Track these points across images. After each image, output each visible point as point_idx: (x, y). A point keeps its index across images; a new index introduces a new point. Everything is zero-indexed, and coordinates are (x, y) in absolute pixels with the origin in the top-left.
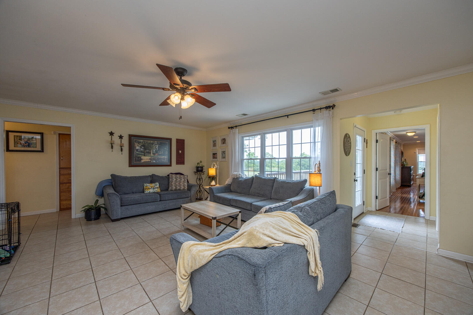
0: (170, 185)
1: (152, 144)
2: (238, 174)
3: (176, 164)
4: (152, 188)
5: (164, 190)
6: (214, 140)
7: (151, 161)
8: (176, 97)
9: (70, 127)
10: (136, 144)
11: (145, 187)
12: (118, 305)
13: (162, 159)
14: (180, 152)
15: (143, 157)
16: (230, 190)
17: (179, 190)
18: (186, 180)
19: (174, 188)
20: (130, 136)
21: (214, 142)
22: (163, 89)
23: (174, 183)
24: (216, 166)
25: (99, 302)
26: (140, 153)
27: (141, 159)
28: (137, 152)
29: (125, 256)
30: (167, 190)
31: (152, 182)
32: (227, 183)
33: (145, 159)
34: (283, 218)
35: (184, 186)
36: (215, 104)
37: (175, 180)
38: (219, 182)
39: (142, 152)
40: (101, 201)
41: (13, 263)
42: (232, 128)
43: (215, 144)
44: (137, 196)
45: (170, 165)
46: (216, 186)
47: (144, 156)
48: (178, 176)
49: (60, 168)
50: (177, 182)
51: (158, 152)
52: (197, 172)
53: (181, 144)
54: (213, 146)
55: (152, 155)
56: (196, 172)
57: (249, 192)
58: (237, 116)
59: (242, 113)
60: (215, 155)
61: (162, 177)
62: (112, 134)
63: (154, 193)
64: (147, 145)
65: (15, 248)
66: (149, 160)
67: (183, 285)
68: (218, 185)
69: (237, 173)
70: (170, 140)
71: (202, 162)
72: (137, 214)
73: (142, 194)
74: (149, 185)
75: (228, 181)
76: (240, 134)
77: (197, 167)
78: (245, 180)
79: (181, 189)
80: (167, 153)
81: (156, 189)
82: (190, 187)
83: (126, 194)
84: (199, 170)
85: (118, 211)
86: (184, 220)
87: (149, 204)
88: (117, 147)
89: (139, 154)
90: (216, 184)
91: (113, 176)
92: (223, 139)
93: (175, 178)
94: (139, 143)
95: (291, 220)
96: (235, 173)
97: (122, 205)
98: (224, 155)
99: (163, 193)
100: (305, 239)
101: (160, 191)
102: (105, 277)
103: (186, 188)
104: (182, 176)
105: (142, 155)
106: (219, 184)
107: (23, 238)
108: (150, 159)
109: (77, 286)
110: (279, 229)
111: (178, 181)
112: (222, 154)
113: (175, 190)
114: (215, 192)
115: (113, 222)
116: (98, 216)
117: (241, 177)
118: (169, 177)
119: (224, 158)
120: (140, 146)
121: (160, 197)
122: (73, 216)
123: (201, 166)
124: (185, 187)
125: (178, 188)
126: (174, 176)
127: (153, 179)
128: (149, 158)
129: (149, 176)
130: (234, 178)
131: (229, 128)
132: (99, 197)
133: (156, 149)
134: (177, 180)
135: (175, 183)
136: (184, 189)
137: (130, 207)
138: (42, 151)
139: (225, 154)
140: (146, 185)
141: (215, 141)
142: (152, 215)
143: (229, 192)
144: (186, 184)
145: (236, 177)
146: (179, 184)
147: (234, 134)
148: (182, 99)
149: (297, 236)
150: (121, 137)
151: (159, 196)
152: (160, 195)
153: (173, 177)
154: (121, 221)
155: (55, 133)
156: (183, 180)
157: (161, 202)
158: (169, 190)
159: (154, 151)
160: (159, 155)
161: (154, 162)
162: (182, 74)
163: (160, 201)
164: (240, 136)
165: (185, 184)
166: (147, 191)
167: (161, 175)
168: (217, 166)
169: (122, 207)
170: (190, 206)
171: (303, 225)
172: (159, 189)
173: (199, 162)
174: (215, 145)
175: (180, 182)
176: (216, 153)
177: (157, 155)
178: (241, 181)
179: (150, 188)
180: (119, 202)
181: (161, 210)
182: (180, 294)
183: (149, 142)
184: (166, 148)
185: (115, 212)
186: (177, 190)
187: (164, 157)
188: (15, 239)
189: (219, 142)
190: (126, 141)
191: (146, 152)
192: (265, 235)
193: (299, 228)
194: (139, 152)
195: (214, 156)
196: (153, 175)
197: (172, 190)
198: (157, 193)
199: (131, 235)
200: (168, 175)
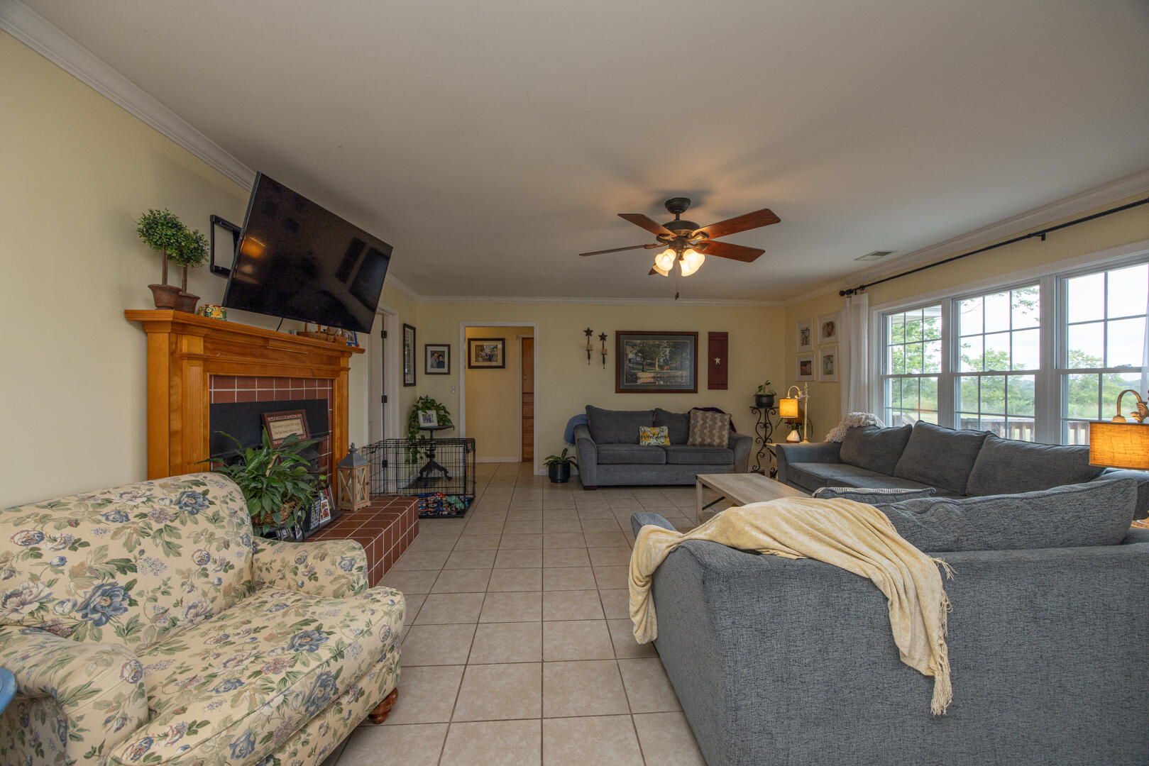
0: (690, 433)
1: (658, 346)
2: (864, 417)
3: (709, 389)
4: (655, 437)
5: (677, 444)
6: (804, 327)
7: (655, 383)
8: (666, 259)
9: (533, 327)
10: (628, 349)
11: (641, 434)
12: (562, 607)
13: (678, 377)
14: (718, 360)
15: (640, 374)
16: (839, 457)
17: (710, 445)
18: (725, 425)
19: (699, 440)
20: (619, 334)
21: (803, 332)
22: (646, 247)
23: (700, 430)
24: (800, 393)
25: (540, 593)
26: (635, 366)
27: (637, 378)
28: (630, 365)
29: (589, 546)
30: (685, 442)
31: (655, 424)
32: (829, 437)
33: (645, 377)
34: (836, 511)
35: (721, 437)
36: (764, 251)
37: (701, 422)
38: (807, 436)
39: (638, 364)
40: (572, 451)
41: (466, 518)
42: (850, 292)
43: (807, 337)
44: (623, 450)
45: (695, 391)
46: (801, 443)
47: (643, 371)
48: (709, 414)
49: (523, 393)
50: (706, 428)
51: (670, 362)
52: (757, 409)
53: (719, 342)
54: (803, 344)
55: (657, 369)
56: (755, 408)
57: (894, 468)
58: (856, 261)
59: (873, 251)
60: (805, 367)
61: (676, 415)
62: (589, 332)
63: (657, 446)
64: (647, 349)
65: (471, 501)
66: (652, 380)
67: (637, 595)
68: (805, 442)
69: (860, 413)
70: (695, 335)
71: (769, 383)
72: (623, 483)
73: (635, 447)
74: (649, 429)
75: (833, 434)
76: (873, 308)
77: (759, 397)
78: (883, 433)
79: (715, 443)
80: (688, 363)
81: (663, 440)
82: (734, 442)
83: (608, 443)
84: (765, 403)
85: (594, 474)
86: (704, 509)
87: (645, 466)
88: (596, 356)
89: (633, 368)
90: (801, 439)
91: (589, 408)
92: (828, 324)
93: (703, 419)
94: (633, 346)
95: (859, 521)
96: (854, 413)
97: (599, 462)
98: (829, 365)
99: (672, 448)
100: (878, 565)
101: (669, 444)
102: (556, 566)
103: (724, 443)
104: (718, 415)
105: (638, 369)
106: (808, 440)
107: (479, 492)
108: (654, 378)
109: (522, 566)
110: (800, 527)
111: (707, 425)
112: (826, 364)
113: (702, 445)
114: (789, 456)
115: (586, 491)
116: (566, 477)
117: (874, 425)
118: (690, 416)
119: (830, 372)
120: (635, 351)
121: (665, 457)
122: (536, 473)
123: (767, 392)
124: (722, 441)
125: (708, 441)
126: (700, 413)
127: (657, 418)
128: (652, 375)
129: (649, 412)
130: (851, 428)
131: (842, 293)
132: (570, 445)
133: (666, 356)
134: (705, 422)
135: (702, 431)
136: (719, 445)
137: (612, 468)
138: (503, 367)
139: (832, 362)
140: (643, 429)
141: (807, 329)
142: (651, 491)
143: (835, 463)
144: (726, 433)
145: (856, 425)
146: (711, 432)
147: (858, 307)
148: (680, 258)
149: (855, 553)
150: (603, 337)
151: (664, 452)
152: (667, 451)
153: (697, 416)
154: (597, 491)
155: (517, 338)
156: (720, 424)
157: (668, 466)
158: (688, 444)
159: (662, 360)
160: (671, 370)
161: (662, 383)
162: (681, 209)
163: (667, 463)
164: (875, 313)
165: (724, 433)
166: (644, 442)
167: (673, 412)
168: (803, 394)
169: (599, 466)
170: (714, 479)
171: (893, 540)
172: (668, 440)
173: (763, 384)
174: (805, 341)
175: (712, 427)
176: (810, 362)
177: (667, 369)
178: (869, 435)
179: (651, 435)
180: (594, 456)
181: (669, 483)
182: (633, 609)
183: (651, 342)
184: (687, 355)
185: (588, 473)
186: (704, 445)
187: (684, 375)
188: (470, 489)
189: (817, 335)
190: (610, 345)
191: (647, 365)
192: (757, 528)
193: (873, 542)
194: (634, 363)
195: (803, 367)
196: (658, 410)
197: (694, 445)
198: (664, 447)
199: (605, 517)
200: (689, 413)
